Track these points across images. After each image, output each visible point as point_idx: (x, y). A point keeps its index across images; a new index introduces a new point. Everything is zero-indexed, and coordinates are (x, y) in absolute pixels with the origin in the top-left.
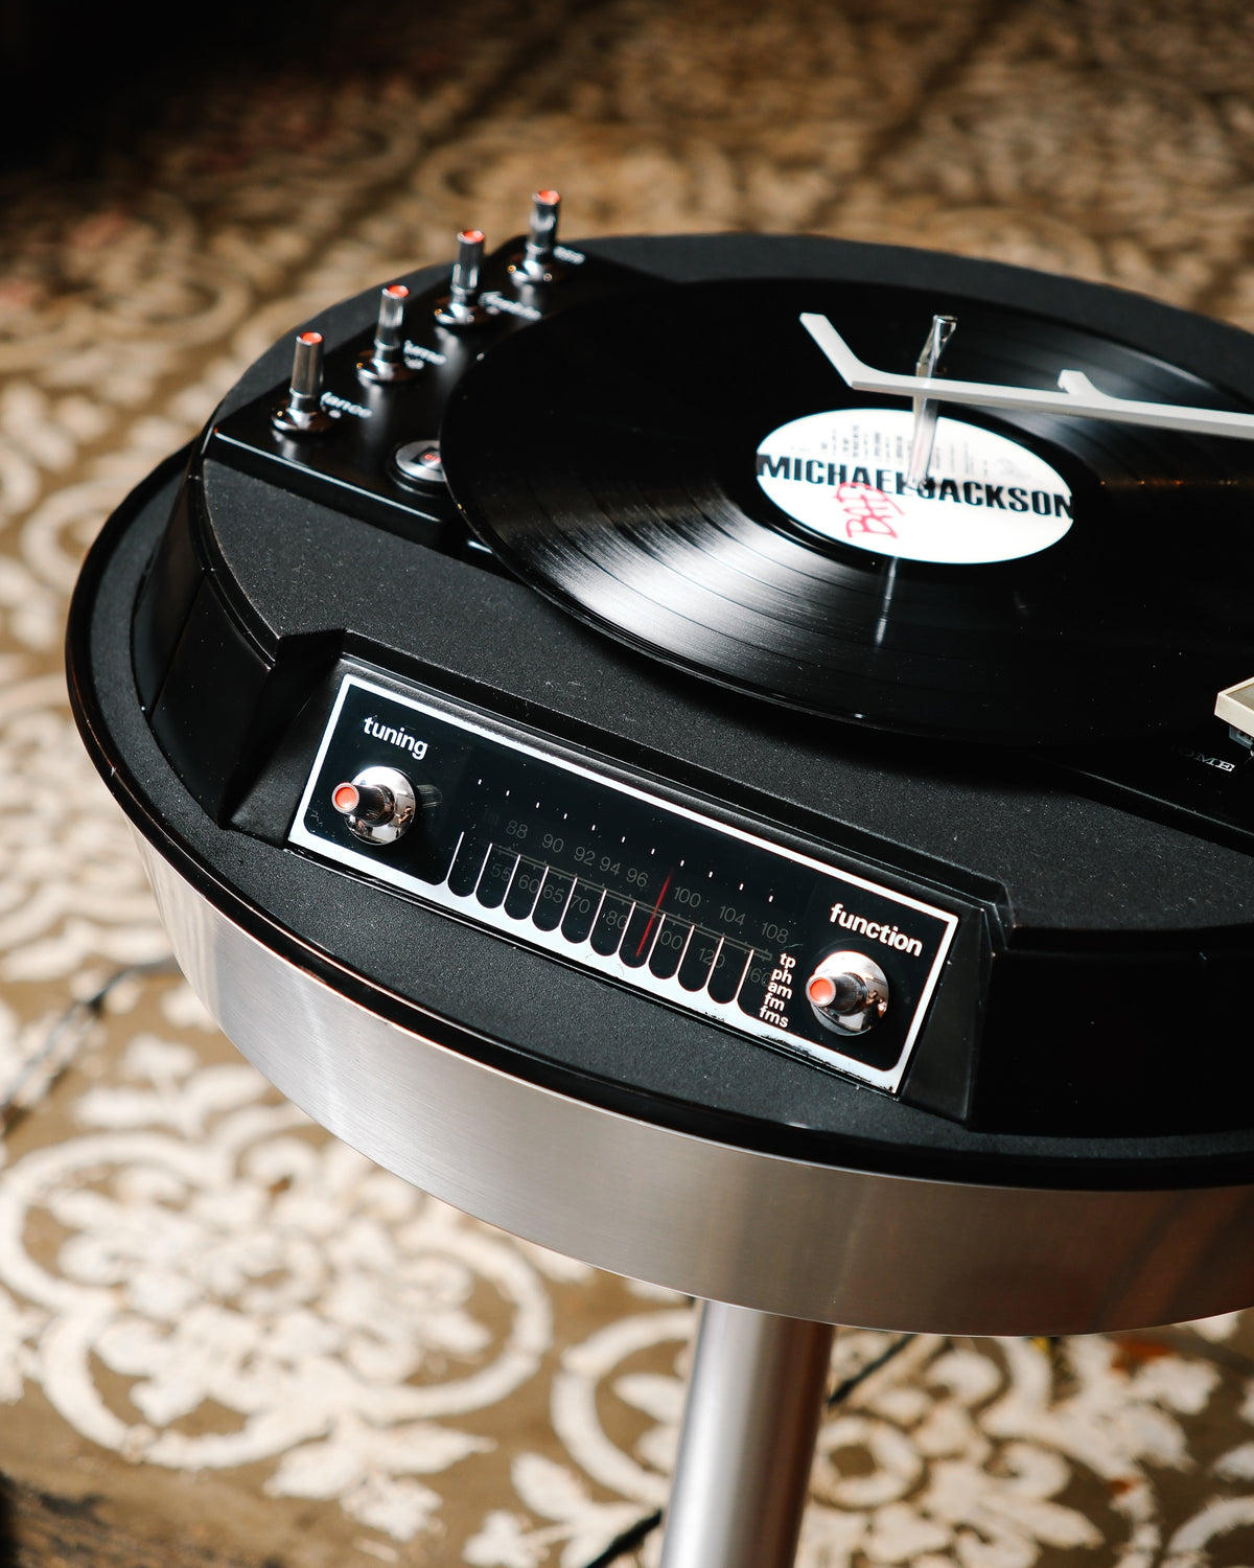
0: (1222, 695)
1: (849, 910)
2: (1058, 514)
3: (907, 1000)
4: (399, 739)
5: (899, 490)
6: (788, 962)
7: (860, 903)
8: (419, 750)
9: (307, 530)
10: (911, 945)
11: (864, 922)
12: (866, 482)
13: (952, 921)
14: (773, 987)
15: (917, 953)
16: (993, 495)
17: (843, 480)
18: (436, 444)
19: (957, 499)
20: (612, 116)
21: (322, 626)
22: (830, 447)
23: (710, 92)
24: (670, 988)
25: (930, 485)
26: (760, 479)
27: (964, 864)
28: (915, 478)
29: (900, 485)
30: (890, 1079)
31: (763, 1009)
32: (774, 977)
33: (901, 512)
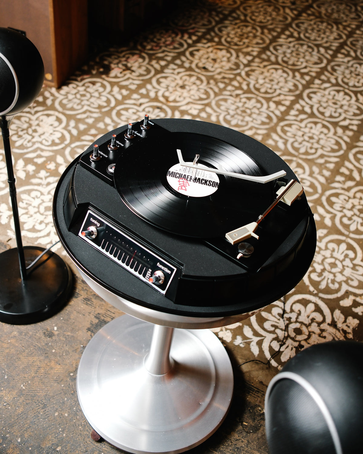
0: (226, 234)
1: (160, 264)
2: (216, 187)
3: (168, 280)
4: (96, 222)
5: (190, 181)
6: (150, 270)
7: (162, 263)
8: (98, 225)
9: (90, 180)
10: (169, 272)
11: (162, 266)
12: (185, 178)
13: (175, 269)
14: (148, 274)
15: (170, 273)
16: (206, 181)
17: (181, 178)
18: (115, 164)
19: (199, 183)
20: (220, 43)
21: (86, 202)
22: (181, 170)
23: (236, 40)
24: (132, 271)
25: (196, 179)
26: (167, 176)
27: (179, 260)
28: (193, 177)
29: (191, 179)
30: (164, 292)
31: (146, 277)
32: (148, 272)
33: (189, 185)
